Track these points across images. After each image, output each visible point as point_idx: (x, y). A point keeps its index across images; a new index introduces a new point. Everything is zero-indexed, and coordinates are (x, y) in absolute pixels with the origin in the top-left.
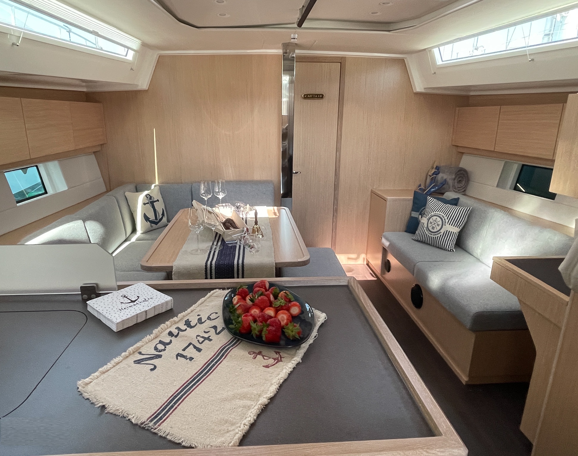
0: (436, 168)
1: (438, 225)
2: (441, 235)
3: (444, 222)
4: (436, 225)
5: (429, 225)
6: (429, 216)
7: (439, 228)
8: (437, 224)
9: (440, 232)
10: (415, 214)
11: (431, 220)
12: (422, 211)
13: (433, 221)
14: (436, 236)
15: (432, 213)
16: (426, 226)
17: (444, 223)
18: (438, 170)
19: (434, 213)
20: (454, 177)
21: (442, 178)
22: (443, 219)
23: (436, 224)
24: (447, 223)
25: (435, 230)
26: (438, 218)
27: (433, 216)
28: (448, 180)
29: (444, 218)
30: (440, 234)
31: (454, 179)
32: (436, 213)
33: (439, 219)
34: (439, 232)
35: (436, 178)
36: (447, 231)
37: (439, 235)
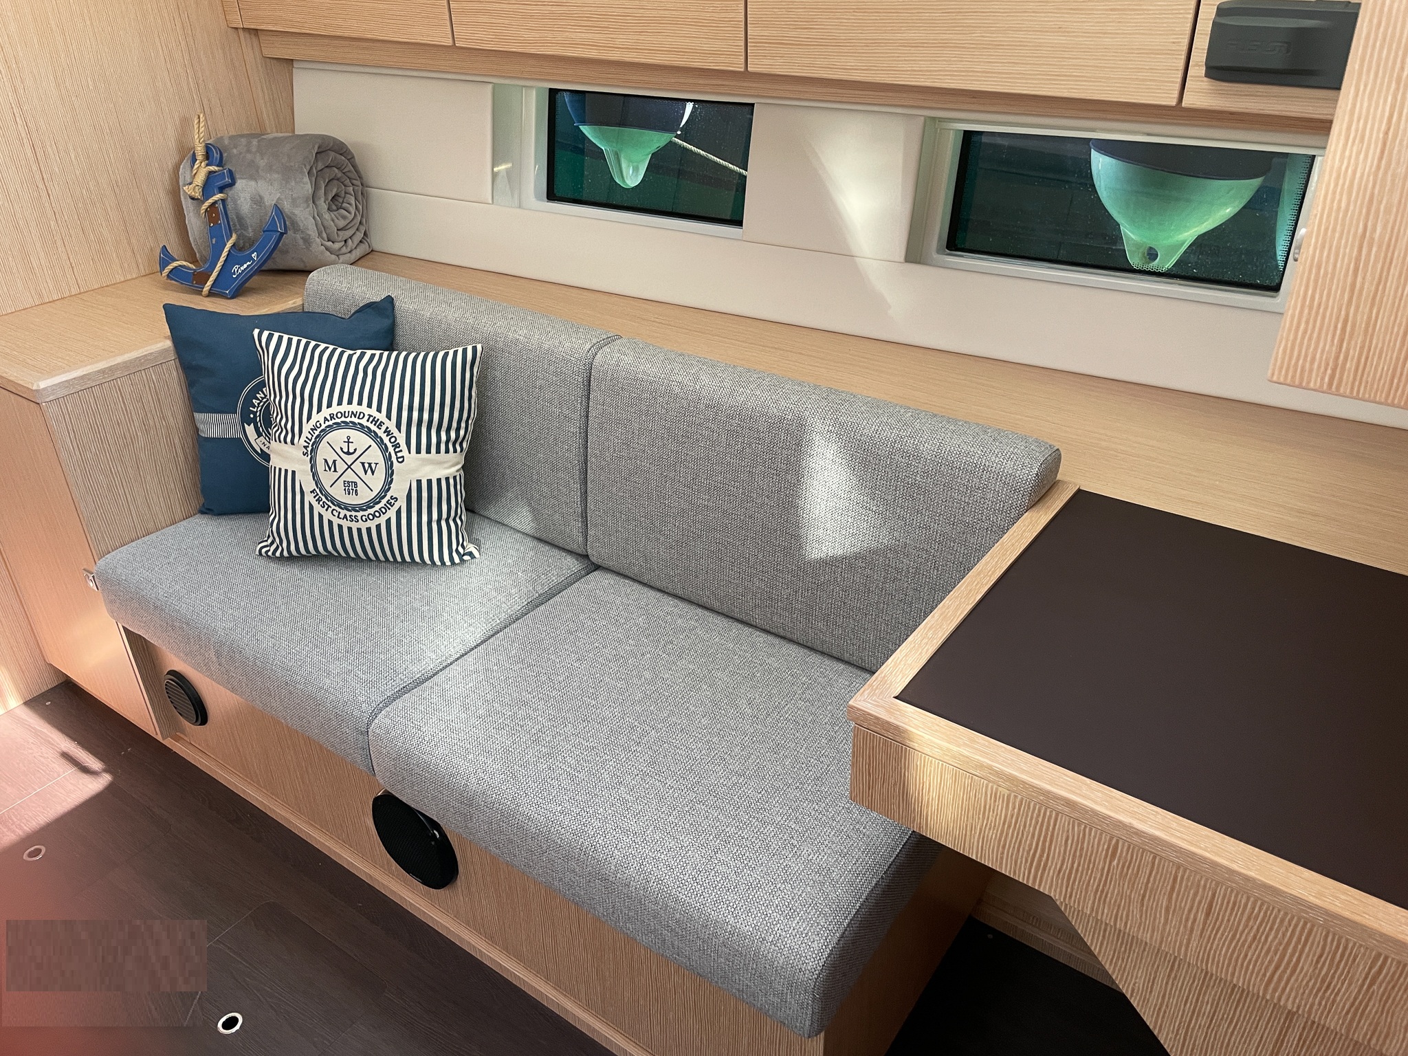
0: (208, 156)
1: (370, 468)
2: (399, 512)
3: (389, 445)
4: (361, 472)
5: (327, 478)
6: (305, 433)
7: (377, 481)
8: (363, 464)
9: (388, 497)
10: (216, 426)
11: (324, 452)
12: (248, 402)
13: (337, 458)
14: (377, 521)
15: (315, 417)
16: (309, 485)
17: (391, 449)
18: (220, 164)
19: (326, 412)
20: (308, 188)
21: (258, 201)
22: (380, 433)
23: (357, 467)
24: (403, 446)
25: (365, 496)
26: (356, 435)
27: (325, 432)
28: (287, 206)
29: (384, 428)
30: (394, 509)
31: (314, 198)
32: (331, 411)
33: (361, 440)
34: (384, 501)
35: (230, 206)
36: (419, 482)
37: (392, 514)
